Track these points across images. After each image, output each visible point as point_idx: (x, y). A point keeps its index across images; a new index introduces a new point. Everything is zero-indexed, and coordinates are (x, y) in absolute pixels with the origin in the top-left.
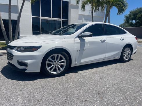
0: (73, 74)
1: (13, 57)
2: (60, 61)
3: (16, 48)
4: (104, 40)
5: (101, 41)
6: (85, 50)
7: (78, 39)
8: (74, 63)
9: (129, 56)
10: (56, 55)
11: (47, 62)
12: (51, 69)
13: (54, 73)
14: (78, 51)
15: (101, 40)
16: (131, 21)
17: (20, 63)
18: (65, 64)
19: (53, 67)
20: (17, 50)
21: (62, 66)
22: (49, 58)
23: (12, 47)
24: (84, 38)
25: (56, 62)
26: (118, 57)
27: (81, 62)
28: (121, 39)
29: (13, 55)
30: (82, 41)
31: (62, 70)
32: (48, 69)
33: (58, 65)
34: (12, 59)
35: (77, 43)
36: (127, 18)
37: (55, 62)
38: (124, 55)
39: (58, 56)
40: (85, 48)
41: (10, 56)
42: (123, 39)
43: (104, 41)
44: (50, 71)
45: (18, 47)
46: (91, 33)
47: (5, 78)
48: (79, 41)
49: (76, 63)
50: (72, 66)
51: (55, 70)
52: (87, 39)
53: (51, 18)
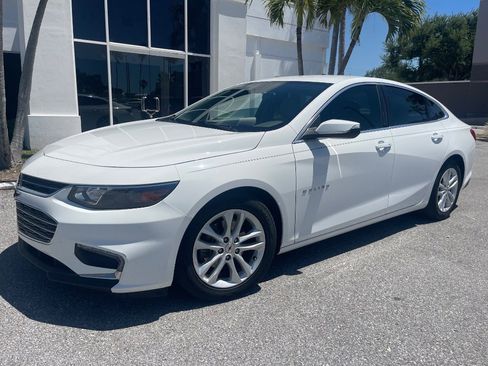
0: (284, 281)
1: (54, 228)
2: (243, 238)
3: (65, 192)
4: (386, 144)
5: (378, 149)
6: (328, 186)
7: (304, 146)
8: (291, 240)
9: (454, 196)
10: (228, 215)
11: (199, 245)
12: (209, 273)
13: (222, 284)
14: (304, 192)
15: (378, 145)
16: (404, 61)
17: (87, 255)
18: (260, 246)
19: (219, 260)
20: (71, 200)
21: (249, 256)
22: (206, 230)
23: (48, 187)
24: (323, 141)
25: (231, 240)
26: (422, 203)
28: (433, 140)
29: (55, 222)
30: (320, 152)
31: (252, 272)
32: (201, 270)
33: (238, 251)
34: (52, 235)
35: (299, 161)
36: (393, 50)
37: (227, 240)
38: (439, 193)
39: (236, 217)
40: (328, 179)
41: (36, 222)
42: (440, 140)
43: (387, 149)
44: (206, 280)
45: (75, 188)
46: (356, 124)
47: (19, 314)
48: (309, 155)
49: (297, 237)
50: (282, 251)
51: (225, 274)
52: (333, 145)
53: (147, 46)
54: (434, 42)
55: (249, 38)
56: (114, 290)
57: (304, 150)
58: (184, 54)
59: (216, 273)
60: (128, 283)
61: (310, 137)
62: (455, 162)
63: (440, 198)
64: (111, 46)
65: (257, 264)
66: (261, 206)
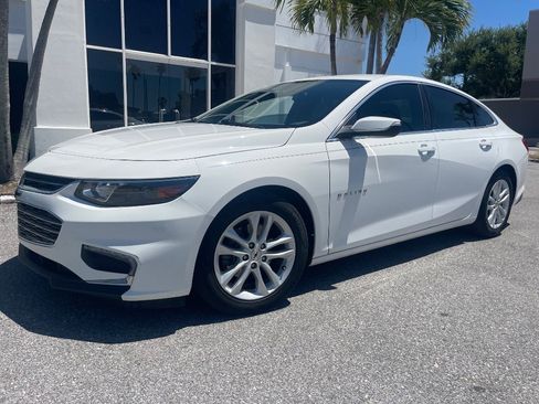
0: (316, 296)
1: (58, 228)
2: (270, 245)
3: (73, 187)
4: (429, 148)
5: (420, 153)
6: (365, 191)
7: (338, 145)
8: (324, 251)
9: (505, 211)
10: (254, 217)
11: (221, 250)
12: (232, 282)
13: (247, 296)
14: (339, 195)
15: (421, 149)
16: (446, 78)
17: (94, 258)
18: (289, 254)
19: (244, 268)
20: (78, 196)
21: (277, 265)
22: (229, 233)
23: (52, 183)
24: (359, 140)
25: (257, 245)
26: (470, 217)
27: (349, 242)
28: (481, 147)
29: (60, 221)
30: (357, 153)
31: (280, 283)
32: (223, 278)
33: (265, 259)
34: (55, 236)
36: (435, 66)
37: (252, 246)
38: (489, 207)
39: (262, 221)
40: (366, 183)
41: (39, 223)
42: (489, 147)
43: (431, 153)
44: (229, 290)
45: (84, 182)
46: (397, 121)
47: (18, 327)
48: (345, 155)
49: (331, 246)
50: (314, 262)
51: (250, 285)
52: (371, 145)
53: (167, 54)
54: (478, 58)
55: (278, 48)
56: (125, 297)
57: (338, 150)
58: (206, 64)
59: (240, 282)
60: (141, 290)
61: (346, 136)
62: (506, 173)
63: (489, 213)
64: (127, 53)
65: (286, 274)
66: (291, 208)
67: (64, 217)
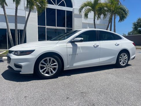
1: (11, 60)
2: (52, 65)
4: (97, 45)
5: (94, 46)
6: (77, 54)
7: (70, 44)
10: (48, 58)
13: (47, 75)
14: (70, 55)
15: (94, 45)
19: (46, 69)
21: (54, 69)
24: (76, 43)
27: (74, 65)
28: (115, 45)
30: (75, 46)
31: (55, 73)
32: (41, 71)
33: (51, 67)
34: (10, 62)
35: (69, 47)
37: (48, 65)
39: (50, 59)
40: (77, 52)
42: (118, 45)
44: (43, 73)
45: (15, 51)
48: (71, 46)
49: (69, 66)
51: (48, 73)
52: (79, 44)
56: (20, 73)
58: (65, 28)
59: (45, 72)
61: (72, 42)
67: (12, 58)
